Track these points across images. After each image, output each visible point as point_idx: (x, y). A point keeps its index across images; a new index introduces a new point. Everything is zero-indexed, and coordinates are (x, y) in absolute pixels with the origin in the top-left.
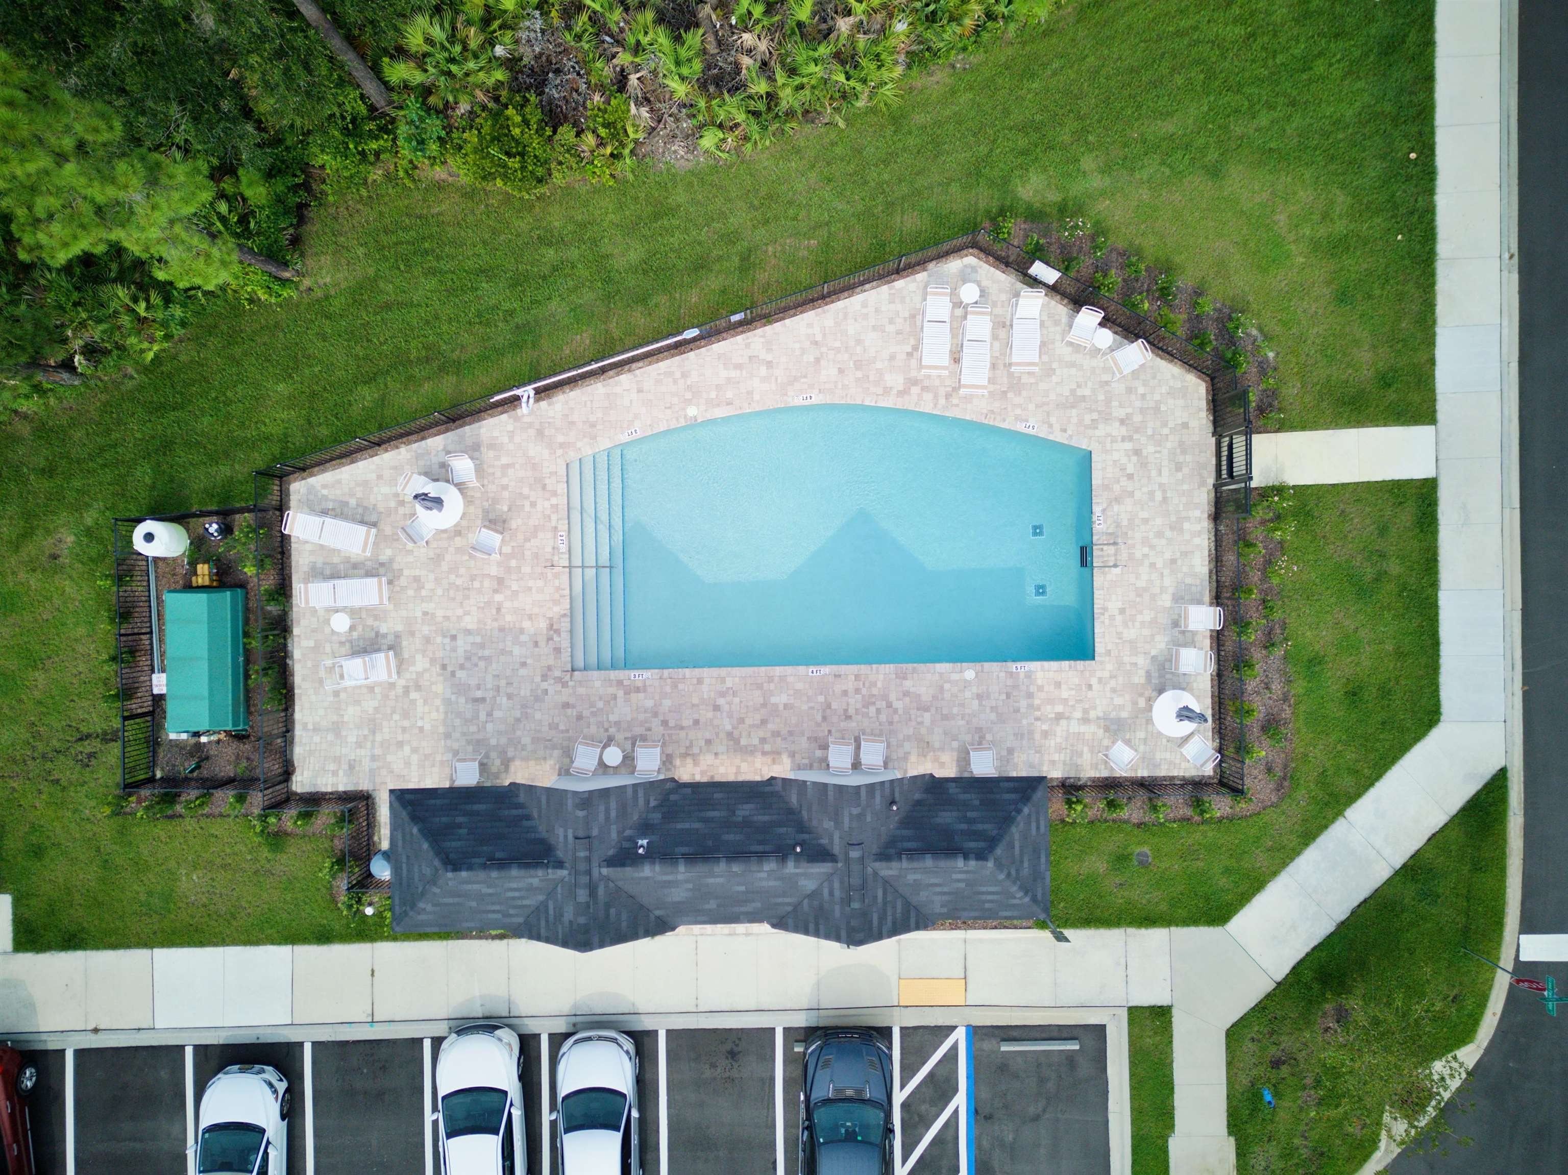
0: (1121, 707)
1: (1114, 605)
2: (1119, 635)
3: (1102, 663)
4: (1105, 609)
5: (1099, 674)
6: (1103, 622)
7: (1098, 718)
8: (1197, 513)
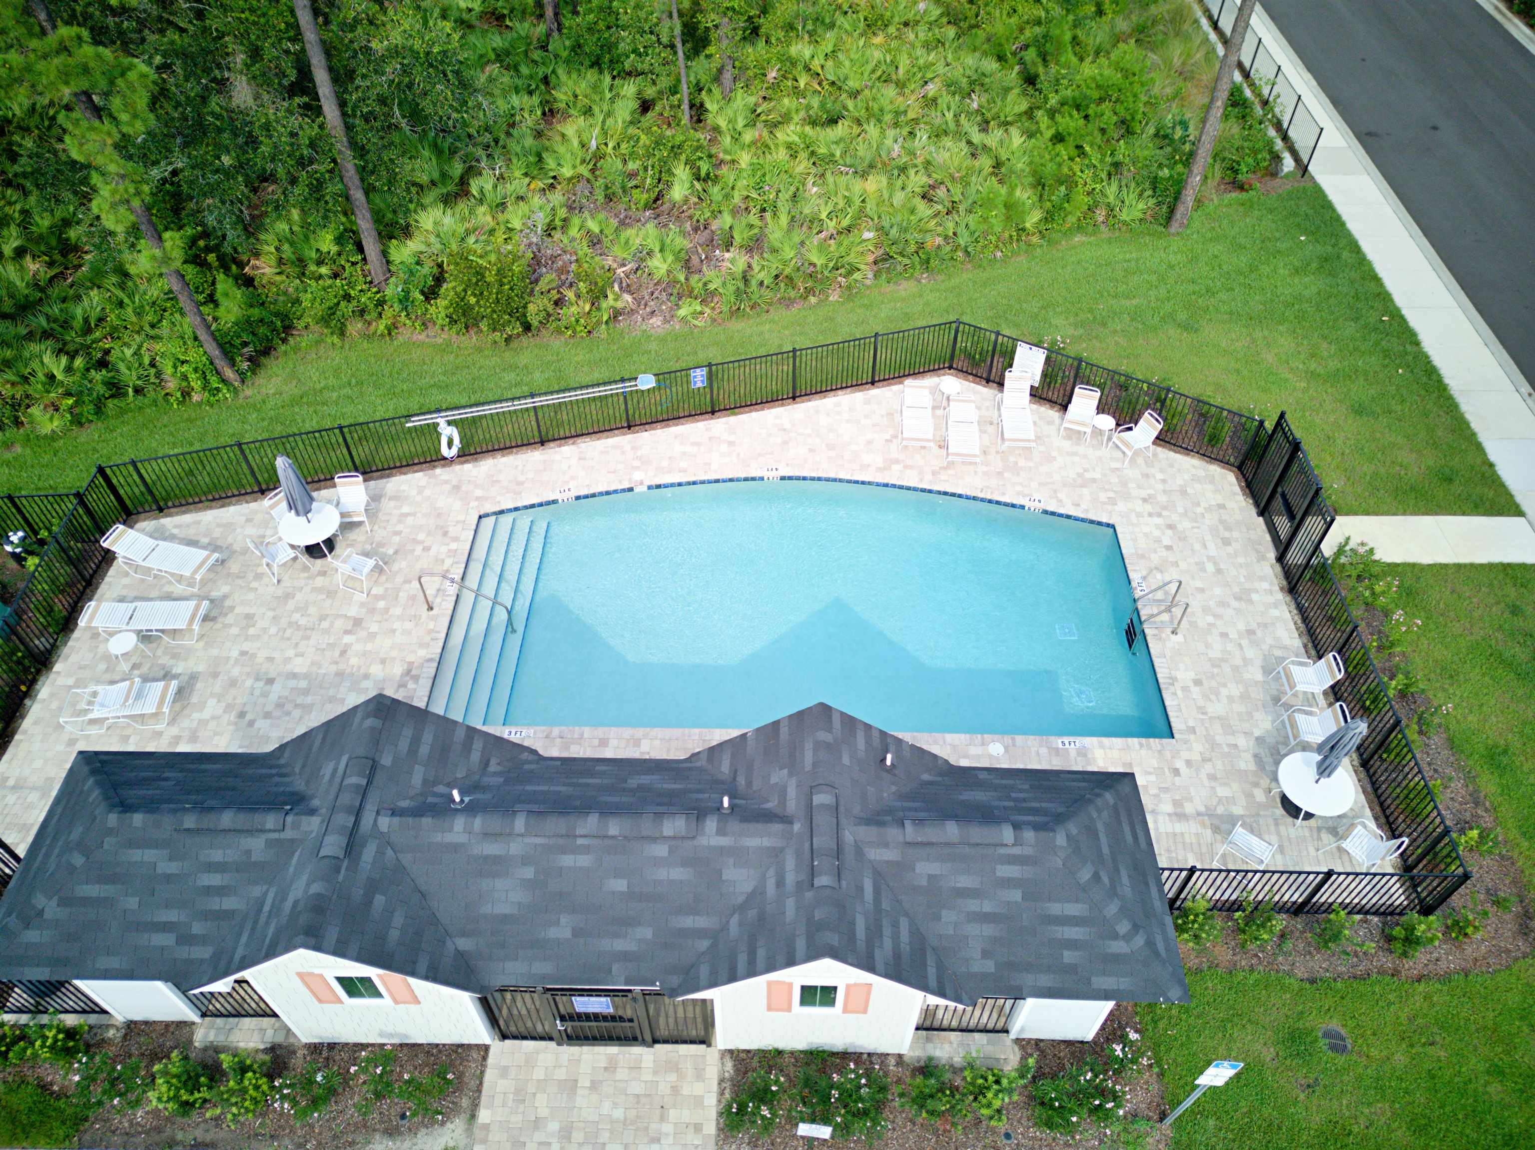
0: (1231, 800)
1: (1185, 676)
2: (1202, 710)
3: (1186, 742)
4: (1173, 680)
5: (1185, 755)
6: (1175, 694)
7: (1199, 814)
8: (1265, 585)
